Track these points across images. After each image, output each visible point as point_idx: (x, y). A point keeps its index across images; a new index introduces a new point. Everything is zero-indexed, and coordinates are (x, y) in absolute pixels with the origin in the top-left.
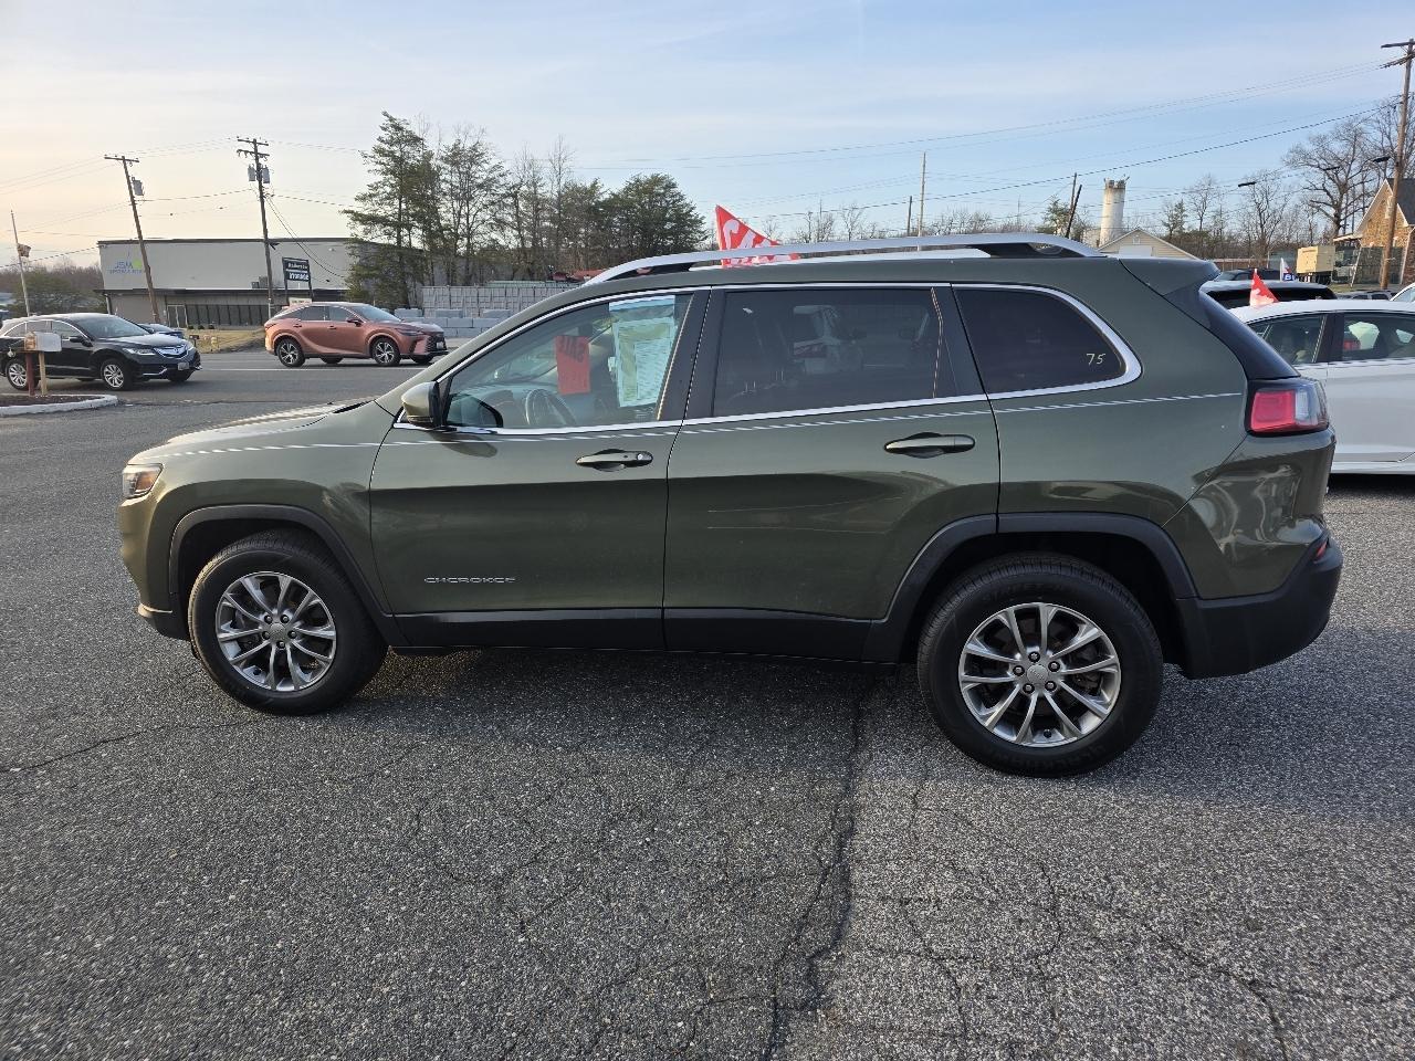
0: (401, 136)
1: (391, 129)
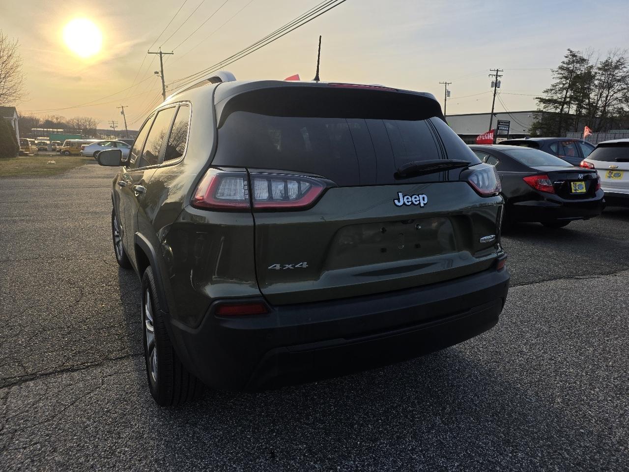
0: (575, 59)
1: (570, 57)
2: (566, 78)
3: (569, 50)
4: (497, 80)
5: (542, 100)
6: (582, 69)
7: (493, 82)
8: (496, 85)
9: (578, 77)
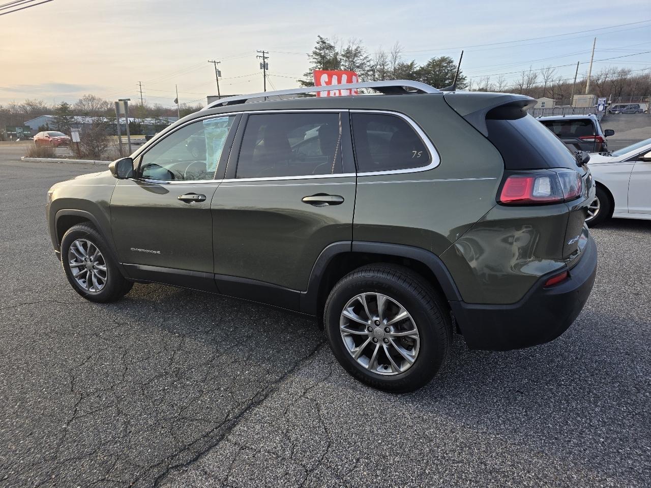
0: (325, 45)
1: (321, 43)
2: (319, 62)
3: (319, 36)
4: (264, 62)
5: (304, 83)
6: (330, 55)
7: (261, 64)
8: (264, 66)
9: (329, 62)
